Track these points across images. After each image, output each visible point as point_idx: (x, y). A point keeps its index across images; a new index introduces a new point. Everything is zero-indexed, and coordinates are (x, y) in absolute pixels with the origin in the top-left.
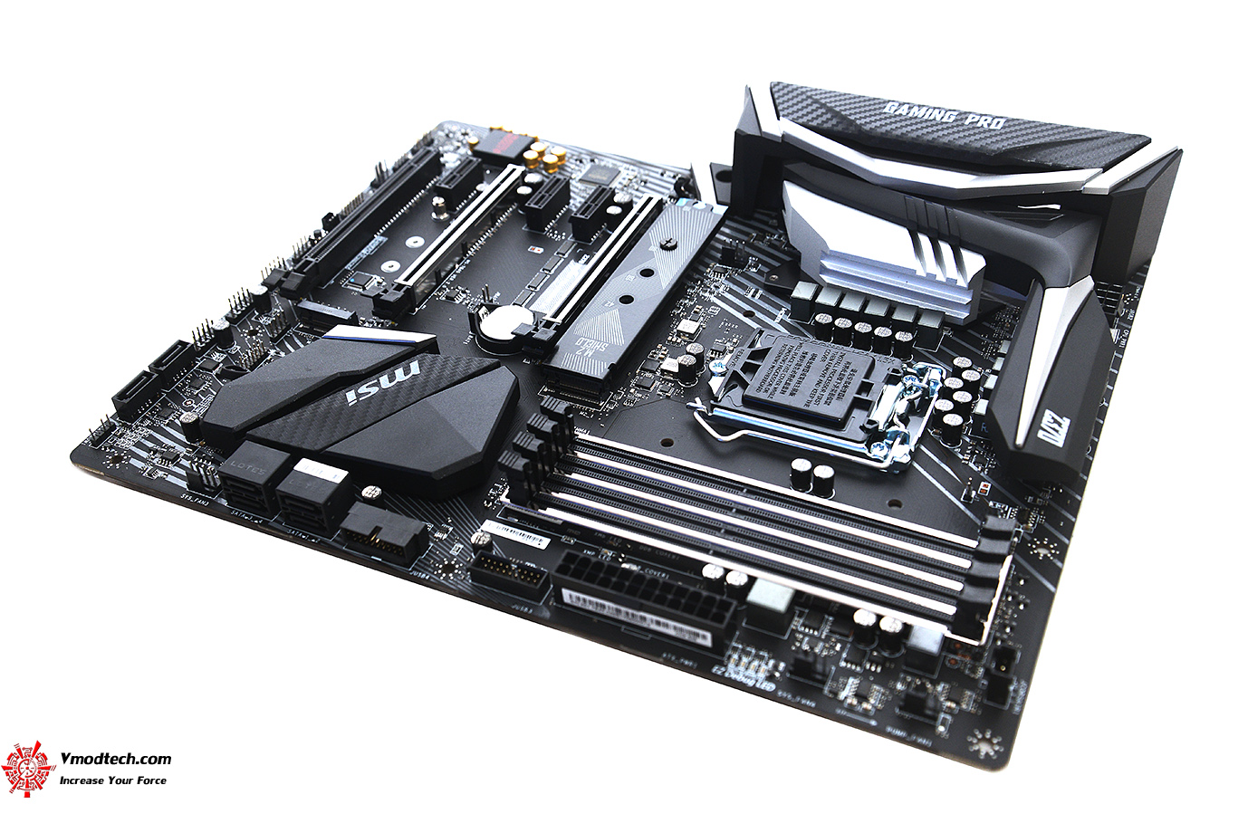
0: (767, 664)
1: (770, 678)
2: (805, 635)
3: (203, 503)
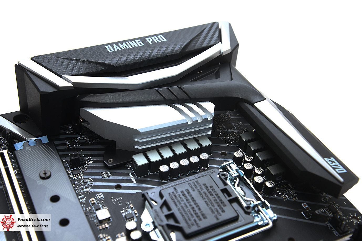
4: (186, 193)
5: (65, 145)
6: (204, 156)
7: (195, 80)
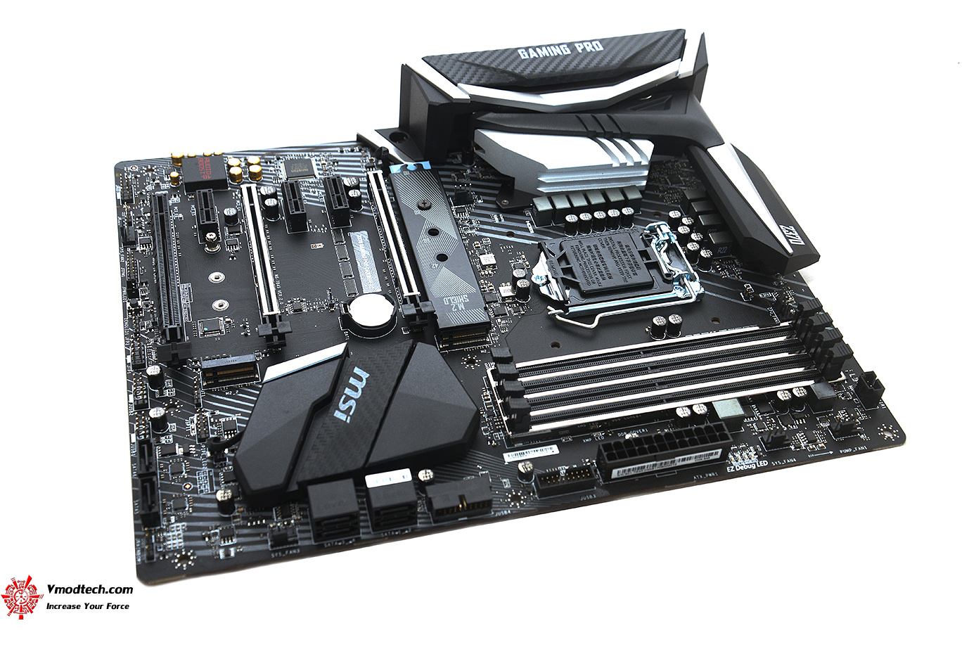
0: (751, 451)
1: (760, 458)
2: (752, 423)
3: (295, 551)
4: (593, 248)
5: (449, 177)
6: (627, 211)
7: (635, 110)
